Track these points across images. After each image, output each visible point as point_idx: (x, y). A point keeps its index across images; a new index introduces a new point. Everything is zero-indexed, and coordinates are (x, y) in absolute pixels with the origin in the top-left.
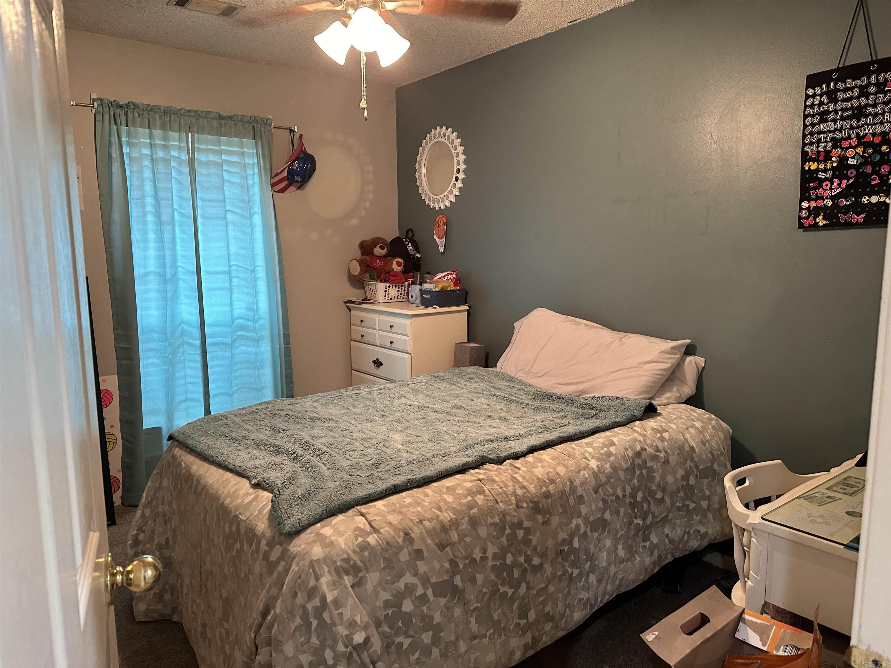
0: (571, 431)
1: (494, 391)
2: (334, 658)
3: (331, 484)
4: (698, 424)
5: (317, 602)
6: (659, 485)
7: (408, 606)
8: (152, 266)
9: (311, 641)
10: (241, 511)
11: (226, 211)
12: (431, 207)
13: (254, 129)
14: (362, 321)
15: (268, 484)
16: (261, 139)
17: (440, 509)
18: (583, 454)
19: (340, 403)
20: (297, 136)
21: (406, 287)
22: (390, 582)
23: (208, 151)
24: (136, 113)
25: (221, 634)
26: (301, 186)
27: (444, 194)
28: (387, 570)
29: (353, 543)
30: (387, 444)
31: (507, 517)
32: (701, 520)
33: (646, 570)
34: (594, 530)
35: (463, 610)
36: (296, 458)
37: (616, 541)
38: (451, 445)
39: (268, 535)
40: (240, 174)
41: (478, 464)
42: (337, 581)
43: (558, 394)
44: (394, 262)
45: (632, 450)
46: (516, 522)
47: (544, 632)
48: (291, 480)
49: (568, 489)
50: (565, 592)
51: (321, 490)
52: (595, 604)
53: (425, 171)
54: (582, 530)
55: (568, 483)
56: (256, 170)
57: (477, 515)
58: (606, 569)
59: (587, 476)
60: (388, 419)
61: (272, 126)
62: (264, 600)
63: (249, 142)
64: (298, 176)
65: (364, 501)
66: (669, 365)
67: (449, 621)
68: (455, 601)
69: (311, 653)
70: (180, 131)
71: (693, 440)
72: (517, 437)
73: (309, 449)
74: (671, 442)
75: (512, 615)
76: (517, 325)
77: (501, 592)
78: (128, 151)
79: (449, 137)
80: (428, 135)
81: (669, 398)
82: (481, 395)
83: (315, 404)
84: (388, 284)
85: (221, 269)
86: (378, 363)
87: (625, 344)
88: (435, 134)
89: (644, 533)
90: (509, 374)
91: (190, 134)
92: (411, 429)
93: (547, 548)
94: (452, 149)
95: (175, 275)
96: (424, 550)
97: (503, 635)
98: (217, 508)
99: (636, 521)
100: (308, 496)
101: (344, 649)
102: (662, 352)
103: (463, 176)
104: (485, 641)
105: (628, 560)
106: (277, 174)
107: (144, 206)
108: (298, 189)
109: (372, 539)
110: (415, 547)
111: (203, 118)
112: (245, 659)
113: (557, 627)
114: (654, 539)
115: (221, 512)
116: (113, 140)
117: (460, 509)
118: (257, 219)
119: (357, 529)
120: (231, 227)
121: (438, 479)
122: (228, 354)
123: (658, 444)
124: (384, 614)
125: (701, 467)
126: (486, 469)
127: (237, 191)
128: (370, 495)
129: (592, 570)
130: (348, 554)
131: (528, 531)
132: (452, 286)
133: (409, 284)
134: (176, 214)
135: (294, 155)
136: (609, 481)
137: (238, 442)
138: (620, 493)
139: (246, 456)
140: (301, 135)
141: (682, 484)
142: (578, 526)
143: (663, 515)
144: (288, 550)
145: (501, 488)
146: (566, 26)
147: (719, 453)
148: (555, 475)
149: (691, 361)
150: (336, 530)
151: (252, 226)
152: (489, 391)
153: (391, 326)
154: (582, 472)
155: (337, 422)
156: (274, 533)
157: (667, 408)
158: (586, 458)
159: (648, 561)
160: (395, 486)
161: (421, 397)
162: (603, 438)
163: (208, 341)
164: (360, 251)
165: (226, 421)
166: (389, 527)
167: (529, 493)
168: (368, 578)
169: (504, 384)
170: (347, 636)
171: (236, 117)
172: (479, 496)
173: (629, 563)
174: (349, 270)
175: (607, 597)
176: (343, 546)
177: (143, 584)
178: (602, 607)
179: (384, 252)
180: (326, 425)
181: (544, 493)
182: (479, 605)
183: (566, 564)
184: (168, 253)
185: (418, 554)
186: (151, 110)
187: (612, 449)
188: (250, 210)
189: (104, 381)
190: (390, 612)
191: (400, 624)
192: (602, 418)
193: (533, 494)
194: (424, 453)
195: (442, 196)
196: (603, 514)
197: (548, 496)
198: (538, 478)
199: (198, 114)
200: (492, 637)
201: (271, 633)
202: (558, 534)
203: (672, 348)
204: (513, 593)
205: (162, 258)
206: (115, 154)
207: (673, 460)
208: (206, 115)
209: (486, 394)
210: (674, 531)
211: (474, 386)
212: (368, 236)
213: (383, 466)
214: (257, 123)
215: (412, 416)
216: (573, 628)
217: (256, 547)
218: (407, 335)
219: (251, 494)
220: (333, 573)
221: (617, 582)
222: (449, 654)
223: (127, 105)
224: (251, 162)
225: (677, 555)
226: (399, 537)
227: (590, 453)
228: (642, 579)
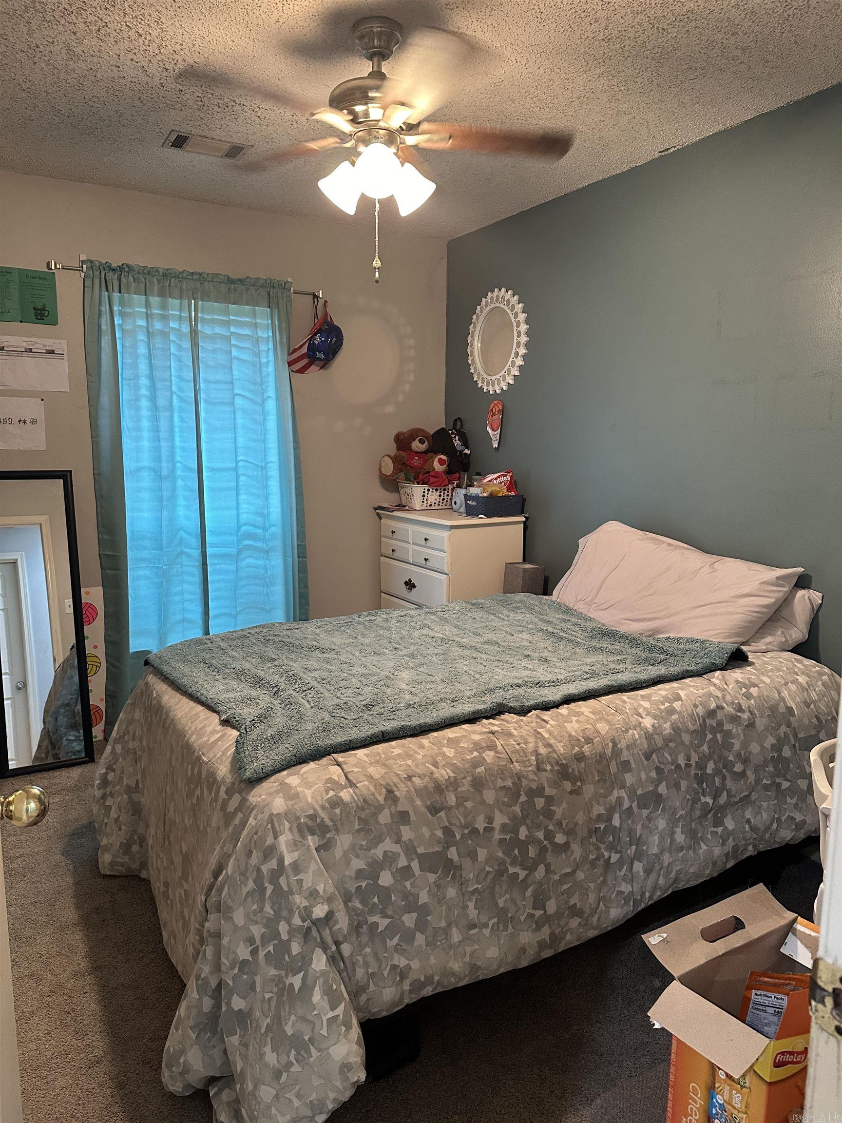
0: (625, 679)
1: (541, 625)
2: (289, 933)
3: (309, 726)
4: (802, 679)
5: (273, 864)
6: (739, 755)
7: (386, 879)
8: (146, 460)
9: (265, 909)
10: (204, 751)
11: (235, 395)
12: (485, 391)
13: (269, 294)
14: (393, 532)
15: (237, 721)
16: (278, 307)
17: (435, 764)
18: (635, 708)
19: (348, 631)
20: (321, 302)
21: (450, 491)
22: (365, 847)
23: (213, 321)
24: (130, 276)
25: (180, 896)
26: (325, 364)
27: (500, 375)
28: (362, 834)
29: (322, 798)
30: (389, 682)
31: (523, 780)
32: (796, 803)
33: (715, 864)
34: (642, 805)
35: (458, 891)
36: (277, 692)
37: (673, 822)
38: (469, 688)
39: (228, 781)
40: (252, 350)
41: (494, 712)
42: (299, 841)
43: (622, 633)
44: (436, 460)
45: (704, 707)
46: (534, 787)
47: (569, 929)
48: (262, 718)
49: (609, 752)
50: (599, 882)
51: (296, 732)
52: (641, 900)
53: (480, 345)
54: (626, 805)
55: (610, 744)
56: (271, 346)
57: (483, 775)
58: (657, 857)
59: (637, 736)
60: (401, 653)
61: (292, 291)
62: (217, 857)
63: (262, 310)
64: (320, 352)
65: (343, 748)
66: (773, 600)
67: (439, 903)
68: (449, 879)
69: (264, 924)
70: (181, 298)
71: (792, 699)
72: (554, 683)
73: (295, 683)
74: (761, 700)
75: (524, 903)
76: (581, 542)
77: (510, 872)
78: (121, 322)
79: (509, 301)
80: (484, 300)
81: (770, 643)
82: (524, 629)
83: (318, 631)
84: (426, 487)
85: (228, 465)
86: (410, 585)
87: (717, 570)
88: (492, 298)
89: (715, 815)
90: (567, 604)
91: (193, 301)
92: (425, 667)
93: (576, 824)
94: (512, 317)
95: (173, 470)
96: (411, 813)
97: (510, 926)
98: (182, 746)
99: (703, 799)
100: (279, 737)
101: (301, 924)
102: (763, 583)
103: (524, 351)
104: (487, 932)
105: (690, 847)
106: (295, 351)
107: (137, 388)
108: (321, 368)
109: (346, 795)
110: (400, 808)
111: (209, 281)
112: (197, 926)
113: (586, 924)
114: (730, 824)
115: (185, 751)
116: (103, 309)
117: (462, 766)
118: (271, 405)
119: (330, 780)
120: (239, 414)
121: (442, 727)
122: (232, 567)
123: (741, 702)
124: (356, 886)
125: (801, 735)
126: (503, 720)
127: (247, 371)
128: (350, 741)
129: (638, 856)
130: (314, 810)
131: (550, 800)
132: (505, 491)
133: (454, 488)
134: (175, 399)
135: (317, 326)
136: (667, 745)
137: (217, 670)
138: (682, 762)
139: (222, 687)
140: (326, 301)
141: (771, 755)
142: (620, 800)
143: (744, 794)
144: (247, 800)
145: (519, 744)
146: (657, 156)
147: (829, 718)
148: (593, 733)
149: (804, 596)
150: (304, 780)
151: (264, 413)
152: (536, 624)
153: (426, 540)
154: (631, 731)
155: (338, 653)
156: (235, 779)
157: (763, 656)
158: (640, 715)
159: (717, 851)
160: (383, 732)
161: (448, 627)
162: (666, 690)
163: (209, 551)
164: (395, 446)
165: (210, 645)
166: (369, 782)
167: (556, 753)
168: (338, 840)
169: (557, 616)
170: (305, 908)
171: (248, 280)
172: (488, 752)
173: (691, 852)
174: (380, 468)
175: (659, 893)
176: (310, 800)
177: (25, 818)
178: (651, 905)
179: (423, 447)
180: (325, 655)
181: (575, 755)
182: (480, 886)
183: (602, 846)
184: (164, 444)
185: (403, 817)
186: (149, 273)
187: (677, 705)
188: (263, 393)
189: (87, 593)
190: (364, 884)
191: (376, 900)
192: (672, 665)
193: (562, 754)
194: (430, 696)
195: (497, 377)
196: (657, 786)
197: (581, 758)
198: (570, 736)
199: (203, 278)
200: (496, 928)
201: (220, 895)
202: (592, 808)
203: (777, 578)
204: (527, 876)
205: (156, 451)
206: (105, 326)
207: (761, 723)
208: (213, 278)
209: (530, 628)
210: (759, 817)
211: (519, 618)
212: (405, 427)
213: (377, 708)
214: (273, 286)
215: (432, 650)
216: (610, 928)
217: (215, 794)
218: (443, 551)
219: (219, 732)
220: (295, 830)
221: (673, 875)
222: (439, 943)
223: (121, 268)
224: (265, 336)
225: (762, 847)
226: (380, 794)
227: (645, 709)
228: (709, 874)
